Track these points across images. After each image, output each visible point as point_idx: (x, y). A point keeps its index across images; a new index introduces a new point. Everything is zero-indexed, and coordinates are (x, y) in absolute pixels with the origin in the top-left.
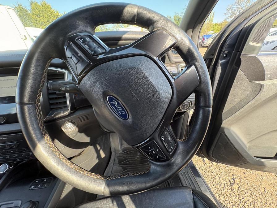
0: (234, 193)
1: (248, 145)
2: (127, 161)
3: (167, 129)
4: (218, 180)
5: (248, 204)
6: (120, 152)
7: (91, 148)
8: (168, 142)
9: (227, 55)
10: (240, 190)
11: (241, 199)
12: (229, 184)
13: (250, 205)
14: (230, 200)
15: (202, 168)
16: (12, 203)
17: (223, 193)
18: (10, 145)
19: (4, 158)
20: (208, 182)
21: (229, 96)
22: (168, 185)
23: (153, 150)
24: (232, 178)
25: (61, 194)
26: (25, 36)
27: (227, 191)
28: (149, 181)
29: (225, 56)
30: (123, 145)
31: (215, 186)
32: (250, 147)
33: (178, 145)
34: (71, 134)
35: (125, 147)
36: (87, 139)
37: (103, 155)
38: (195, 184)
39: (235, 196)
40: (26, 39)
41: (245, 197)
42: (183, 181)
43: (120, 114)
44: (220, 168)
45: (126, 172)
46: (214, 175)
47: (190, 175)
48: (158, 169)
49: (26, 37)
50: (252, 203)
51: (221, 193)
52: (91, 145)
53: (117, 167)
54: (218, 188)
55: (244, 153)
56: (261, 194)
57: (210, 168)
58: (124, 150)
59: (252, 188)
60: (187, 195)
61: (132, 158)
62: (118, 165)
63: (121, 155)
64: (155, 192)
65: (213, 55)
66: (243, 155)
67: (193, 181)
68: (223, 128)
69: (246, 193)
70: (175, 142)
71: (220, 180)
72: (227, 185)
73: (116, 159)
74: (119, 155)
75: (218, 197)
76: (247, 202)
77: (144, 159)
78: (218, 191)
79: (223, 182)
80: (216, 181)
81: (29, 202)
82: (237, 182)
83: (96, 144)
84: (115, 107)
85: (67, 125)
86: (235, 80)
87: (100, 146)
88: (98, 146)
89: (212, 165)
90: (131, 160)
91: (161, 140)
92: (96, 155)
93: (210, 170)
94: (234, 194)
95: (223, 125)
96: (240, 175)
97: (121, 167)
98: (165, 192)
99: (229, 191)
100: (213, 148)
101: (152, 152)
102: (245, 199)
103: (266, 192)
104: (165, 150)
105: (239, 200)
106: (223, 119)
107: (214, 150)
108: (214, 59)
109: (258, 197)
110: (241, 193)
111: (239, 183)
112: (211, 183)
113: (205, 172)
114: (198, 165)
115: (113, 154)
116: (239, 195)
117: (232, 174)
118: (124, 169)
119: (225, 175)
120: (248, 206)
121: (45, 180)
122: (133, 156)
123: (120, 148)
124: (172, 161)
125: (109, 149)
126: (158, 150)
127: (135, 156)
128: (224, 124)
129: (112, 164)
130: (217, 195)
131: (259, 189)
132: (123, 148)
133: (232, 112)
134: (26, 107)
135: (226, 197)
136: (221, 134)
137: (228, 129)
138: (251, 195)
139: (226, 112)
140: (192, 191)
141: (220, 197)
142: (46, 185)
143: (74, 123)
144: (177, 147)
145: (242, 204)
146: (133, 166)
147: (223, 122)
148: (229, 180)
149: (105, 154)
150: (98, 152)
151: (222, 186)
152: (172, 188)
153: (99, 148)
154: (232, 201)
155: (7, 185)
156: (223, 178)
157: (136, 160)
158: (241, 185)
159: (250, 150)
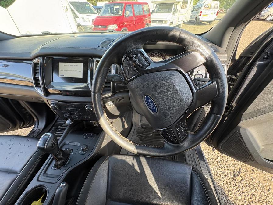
0: (235, 182)
1: (262, 148)
2: (144, 135)
3: (182, 124)
4: (223, 169)
5: (245, 194)
6: (139, 126)
7: (119, 119)
8: (181, 132)
9: (268, 56)
10: (242, 182)
11: (240, 189)
12: (233, 174)
13: (247, 196)
14: (228, 187)
15: (210, 155)
16: (75, 143)
17: (223, 180)
18: (75, 110)
19: (71, 116)
20: (212, 167)
21: (256, 99)
22: (174, 159)
23: (169, 135)
24: (238, 171)
25: (101, 145)
26: (66, 7)
27: (229, 179)
28: (163, 153)
29: (265, 57)
30: (142, 121)
31: (218, 172)
32: (263, 150)
33: (188, 136)
34: (110, 109)
35: (144, 123)
36: (117, 113)
37: (126, 126)
38: (197, 165)
39: (235, 185)
40: (67, 10)
41: (245, 189)
42: (187, 160)
43: (152, 108)
44: (229, 159)
45: (142, 142)
46: (220, 164)
47: (195, 158)
48: (170, 147)
49: (67, 9)
50: (250, 195)
51: (222, 179)
52: (119, 117)
53: (136, 137)
54: (220, 175)
55: (255, 153)
56: (264, 191)
57: (218, 157)
58: (142, 125)
59: (256, 184)
60: (187, 169)
61: (148, 133)
62: (137, 136)
63: (140, 129)
64: (163, 161)
65: (253, 53)
66: (252, 154)
67: (196, 163)
68: (240, 127)
69: (248, 186)
70: (187, 133)
71: (224, 169)
72: (230, 175)
73: (136, 131)
74: (138, 128)
75: (218, 181)
76: (246, 193)
77: (158, 136)
78: (219, 177)
79: (227, 171)
80: (220, 169)
81: (84, 145)
82: (242, 176)
83: (122, 117)
84: (150, 104)
85: (109, 102)
86: (268, 85)
87: (125, 119)
88: (123, 118)
89: (221, 156)
90: (147, 134)
91: (176, 130)
92: (121, 125)
93: (218, 159)
94: (234, 184)
95: (240, 125)
96: (247, 171)
97: (139, 137)
98: (171, 163)
99: (230, 180)
100: (224, 141)
101: (168, 136)
102: (244, 190)
103: (270, 191)
104: (177, 137)
105: (238, 189)
106: (242, 119)
107: (224, 143)
108: (252, 58)
109: (259, 193)
110: (242, 184)
111: (243, 176)
112: (215, 169)
113: (212, 159)
114: (207, 152)
115: (134, 126)
116: (239, 185)
117: (239, 168)
118: (141, 139)
119: (231, 166)
120: (245, 196)
121: (92, 135)
122: (149, 132)
123: (139, 123)
124: (181, 145)
125: (131, 122)
126: (172, 136)
127: (151, 132)
128: (242, 124)
129: (132, 134)
130: (217, 179)
131: (263, 187)
132: (142, 123)
133: (254, 115)
134: (96, 95)
135: (225, 183)
136: (235, 132)
137: (245, 129)
138: (252, 189)
139: (247, 114)
140: (192, 167)
141: (219, 182)
142: (92, 138)
143: (113, 102)
144: (187, 137)
145: (240, 192)
146: (148, 139)
147: (241, 122)
148: (234, 172)
149: (128, 125)
150: (123, 123)
151: (224, 174)
152: (177, 162)
153: (124, 120)
154: (230, 188)
155: (70, 132)
156: (228, 168)
157: (151, 135)
158: (245, 179)
159: (262, 152)
